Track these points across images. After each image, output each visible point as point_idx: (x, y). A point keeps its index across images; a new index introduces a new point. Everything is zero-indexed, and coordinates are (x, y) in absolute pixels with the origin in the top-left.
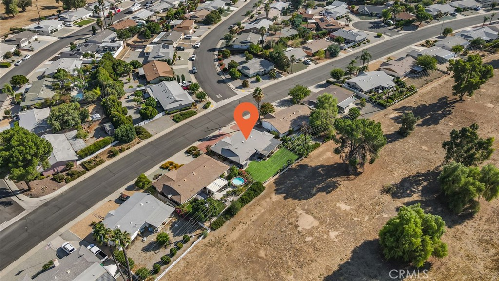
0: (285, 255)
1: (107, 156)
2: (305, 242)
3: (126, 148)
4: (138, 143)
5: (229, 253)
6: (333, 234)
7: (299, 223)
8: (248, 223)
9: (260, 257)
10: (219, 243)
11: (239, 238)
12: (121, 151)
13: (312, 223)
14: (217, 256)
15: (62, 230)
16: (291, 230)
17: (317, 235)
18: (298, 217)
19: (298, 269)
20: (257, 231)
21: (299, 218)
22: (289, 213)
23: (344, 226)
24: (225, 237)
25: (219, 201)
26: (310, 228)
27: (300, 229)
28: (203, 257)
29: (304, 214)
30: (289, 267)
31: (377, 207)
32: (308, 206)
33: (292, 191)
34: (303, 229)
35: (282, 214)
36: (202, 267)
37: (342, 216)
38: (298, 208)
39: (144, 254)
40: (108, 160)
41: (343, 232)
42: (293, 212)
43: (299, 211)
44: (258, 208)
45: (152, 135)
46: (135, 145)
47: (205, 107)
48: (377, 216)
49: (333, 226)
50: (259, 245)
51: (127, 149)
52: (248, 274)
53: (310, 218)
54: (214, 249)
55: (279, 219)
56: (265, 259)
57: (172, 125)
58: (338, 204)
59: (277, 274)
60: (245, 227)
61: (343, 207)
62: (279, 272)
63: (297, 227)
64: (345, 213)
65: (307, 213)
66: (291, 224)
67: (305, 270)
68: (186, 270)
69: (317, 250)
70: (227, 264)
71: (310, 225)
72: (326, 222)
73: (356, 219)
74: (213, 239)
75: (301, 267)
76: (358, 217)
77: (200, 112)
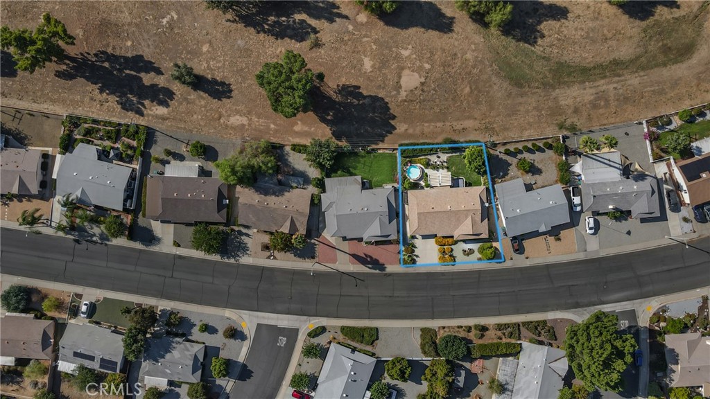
0: (455, 72)
1: (487, 333)
2: (433, 67)
3: (460, 330)
4: (444, 328)
5: (488, 113)
6: (405, 53)
7: (417, 84)
8: (449, 124)
9: (471, 88)
10: (486, 128)
11: (469, 118)
12: (469, 329)
13: (408, 75)
14: (497, 119)
15: (581, 256)
16: (429, 86)
17: (418, 63)
18: (412, 91)
19: (459, 55)
20: (450, 111)
21: (411, 89)
22: (412, 101)
23: (390, 51)
24: (477, 128)
25: (447, 168)
26: (415, 74)
27: (423, 80)
28: (507, 126)
29: (403, 89)
30: (463, 63)
31: (346, 38)
32: (390, 92)
33: (380, 118)
34: (420, 77)
35: (417, 107)
36: (516, 119)
37: (379, 59)
38: (400, 99)
39: (543, 169)
40: (489, 325)
41: (397, 47)
42: (409, 98)
43: (403, 94)
44: (426, 130)
45: (421, 330)
46: (449, 327)
47: (322, 330)
48: (356, 33)
49: (398, 57)
50: (462, 98)
51: (462, 327)
52: (490, 86)
53: (404, 81)
54: (495, 125)
55: (425, 105)
56: (470, 84)
57: (386, 329)
58: (368, 71)
59: (473, 67)
60: (455, 123)
61: (368, 64)
62: (472, 66)
63: (422, 84)
64: (374, 58)
65: (400, 87)
66: (423, 90)
67: (455, 50)
68: (528, 127)
69: (432, 53)
70: (496, 107)
71: (413, 75)
72: (398, 66)
73: (374, 47)
74: (487, 135)
75: (455, 54)
76: (371, 46)
77: (334, 327)
